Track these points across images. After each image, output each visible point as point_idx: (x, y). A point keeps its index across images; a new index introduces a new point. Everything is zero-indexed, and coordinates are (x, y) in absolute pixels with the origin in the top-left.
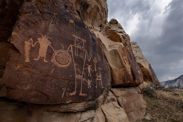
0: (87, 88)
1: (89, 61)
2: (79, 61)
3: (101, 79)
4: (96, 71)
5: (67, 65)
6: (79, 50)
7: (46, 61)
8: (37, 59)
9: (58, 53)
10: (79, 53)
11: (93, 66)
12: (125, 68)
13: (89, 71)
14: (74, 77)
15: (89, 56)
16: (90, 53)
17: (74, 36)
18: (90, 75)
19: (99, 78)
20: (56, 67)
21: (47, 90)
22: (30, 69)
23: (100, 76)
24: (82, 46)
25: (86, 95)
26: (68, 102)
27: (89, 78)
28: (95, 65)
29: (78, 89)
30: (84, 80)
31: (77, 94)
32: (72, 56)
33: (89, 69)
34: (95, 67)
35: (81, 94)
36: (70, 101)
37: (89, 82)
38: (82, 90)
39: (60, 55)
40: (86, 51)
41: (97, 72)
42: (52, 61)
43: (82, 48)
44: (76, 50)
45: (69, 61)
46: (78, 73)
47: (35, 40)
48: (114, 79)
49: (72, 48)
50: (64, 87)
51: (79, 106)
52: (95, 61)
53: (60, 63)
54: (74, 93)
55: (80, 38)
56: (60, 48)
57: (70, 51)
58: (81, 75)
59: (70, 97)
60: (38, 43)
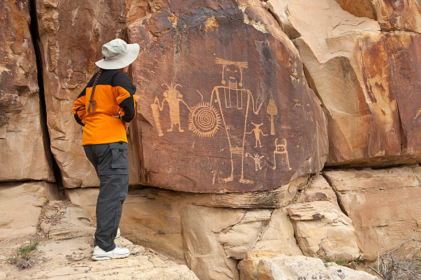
0: (254, 171)
1: (257, 113)
2: (235, 118)
3: (286, 152)
4: (273, 133)
5: (213, 131)
6: (233, 92)
7: (182, 131)
8: (171, 130)
9: (196, 112)
10: (234, 101)
11: (267, 123)
12: (369, 115)
13: (257, 138)
14: (227, 152)
15: (255, 102)
16: (259, 95)
17: (220, 61)
18: (258, 144)
19: (281, 150)
20: (197, 138)
21: (192, 174)
22: (167, 146)
23: (284, 144)
24: (239, 82)
25: (252, 182)
26: (221, 192)
27: (257, 152)
28: (272, 120)
29: (237, 172)
30: (246, 155)
31: (236, 180)
32: (220, 112)
33: (257, 131)
34: (272, 125)
35: (242, 181)
36: (226, 191)
37: (257, 160)
38: (244, 174)
39: (199, 115)
40: (248, 91)
41: (277, 135)
42: (190, 129)
43: (239, 87)
44: (227, 96)
45: (216, 123)
46: (234, 144)
47: (161, 98)
48: (337, 146)
49: (217, 94)
50: (214, 168)
51: (241, 200)
52: (272, 110)
53: (201, 130)
54: (230, 179)
55: (232, 63)
56: (198, 101)
57: (216, 101)
58: (241, 146)
59: (224, 183)
60: (166, 102)
